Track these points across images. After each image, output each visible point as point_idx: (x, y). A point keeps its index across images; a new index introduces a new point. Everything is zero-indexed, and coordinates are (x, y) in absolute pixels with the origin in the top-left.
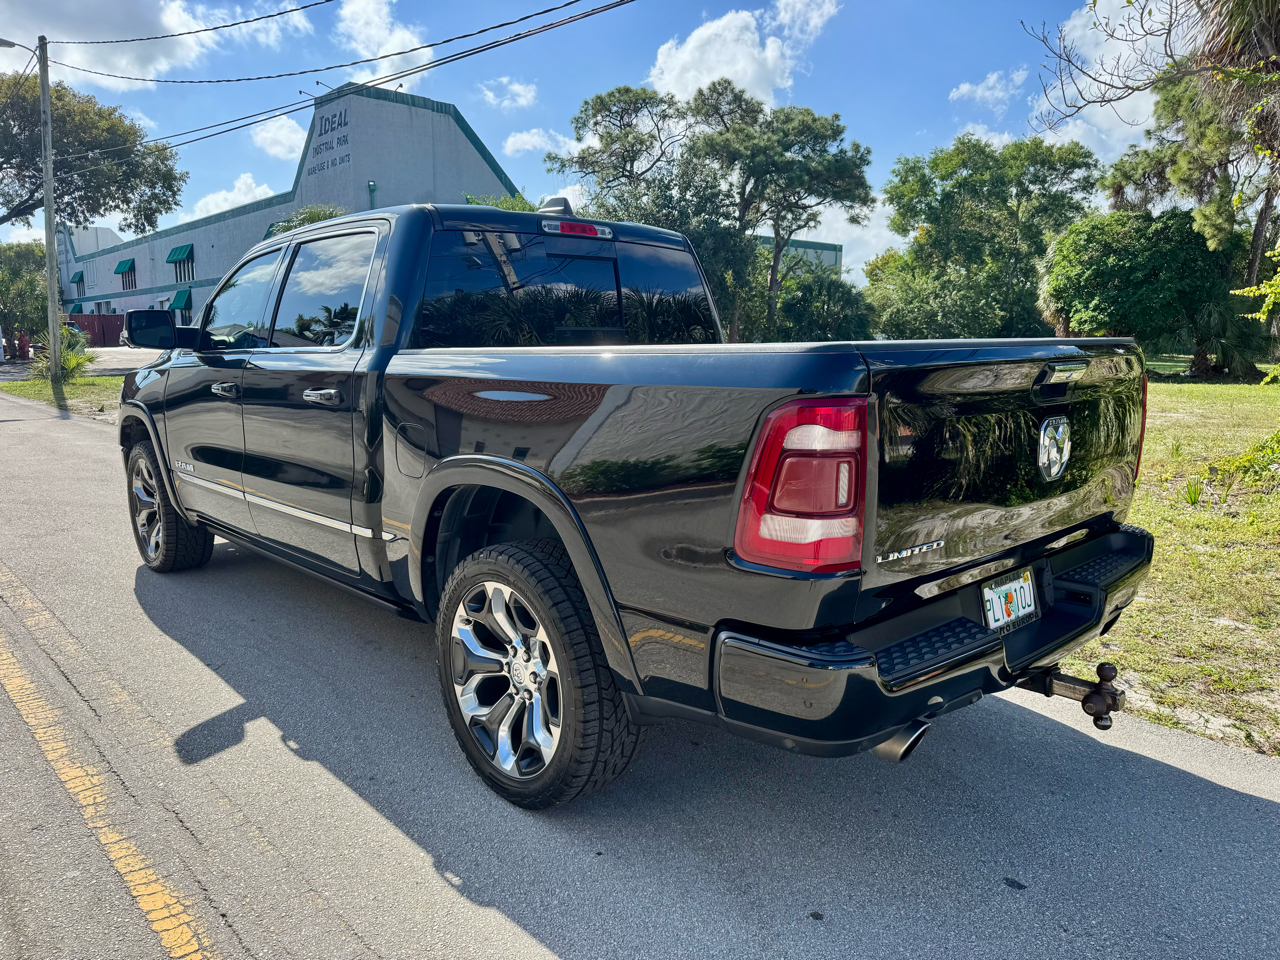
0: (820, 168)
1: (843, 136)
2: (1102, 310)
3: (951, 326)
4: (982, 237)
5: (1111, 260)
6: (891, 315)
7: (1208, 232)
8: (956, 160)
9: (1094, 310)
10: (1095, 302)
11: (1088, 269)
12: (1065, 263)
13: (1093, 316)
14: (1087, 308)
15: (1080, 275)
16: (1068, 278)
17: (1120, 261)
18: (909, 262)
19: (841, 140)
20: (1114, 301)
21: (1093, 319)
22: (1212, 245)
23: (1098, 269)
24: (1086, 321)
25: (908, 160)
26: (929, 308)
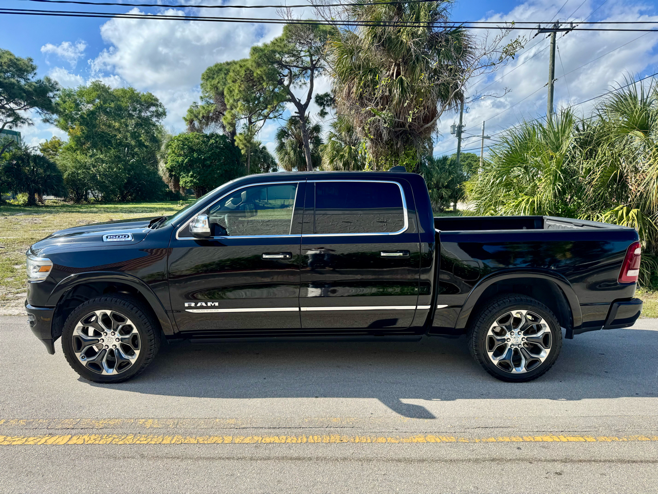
0: (30, 89)
1: (35, 71)
2: (195, 177)
3: (104, 182)
4: (110, 136)
5: (195, 155)
6: (69, 175)
7: (241, 146)
8: (94, 94)
9: (191, 177)
10: (191, 173)
11: (186, 158)
12: (173, 154)
13: (191, 180)
14: (188, 176)
15: (183, 161)
16: (178, 162)
17: (199, 155)
18: (73, 146)
19: (35, 74)
20: (199, 174)
21: (191, 181)
22: (243, 152)
23: (190, 159)
24: (188, 182)
25: (65, 90)
26: (91, 172)
